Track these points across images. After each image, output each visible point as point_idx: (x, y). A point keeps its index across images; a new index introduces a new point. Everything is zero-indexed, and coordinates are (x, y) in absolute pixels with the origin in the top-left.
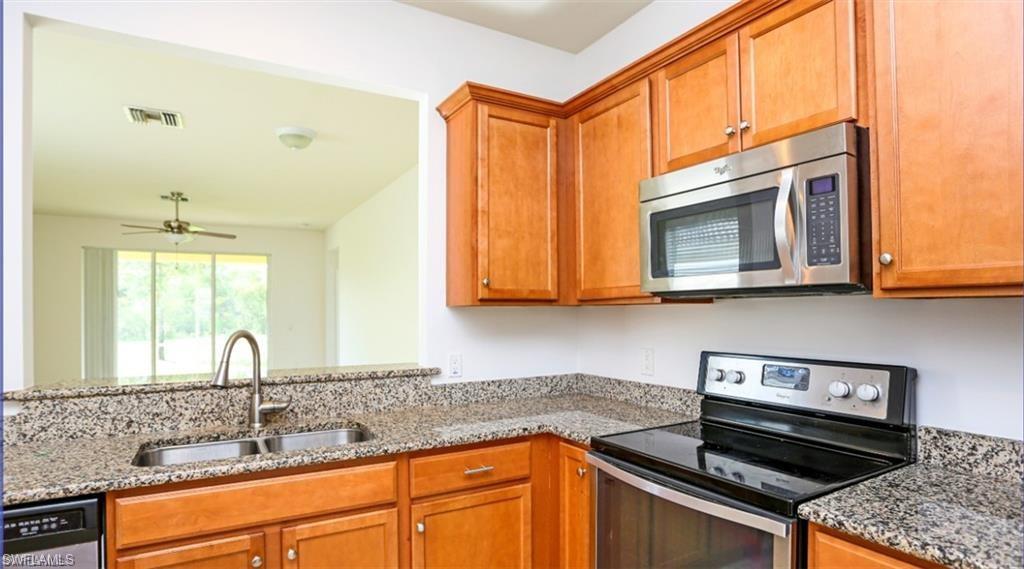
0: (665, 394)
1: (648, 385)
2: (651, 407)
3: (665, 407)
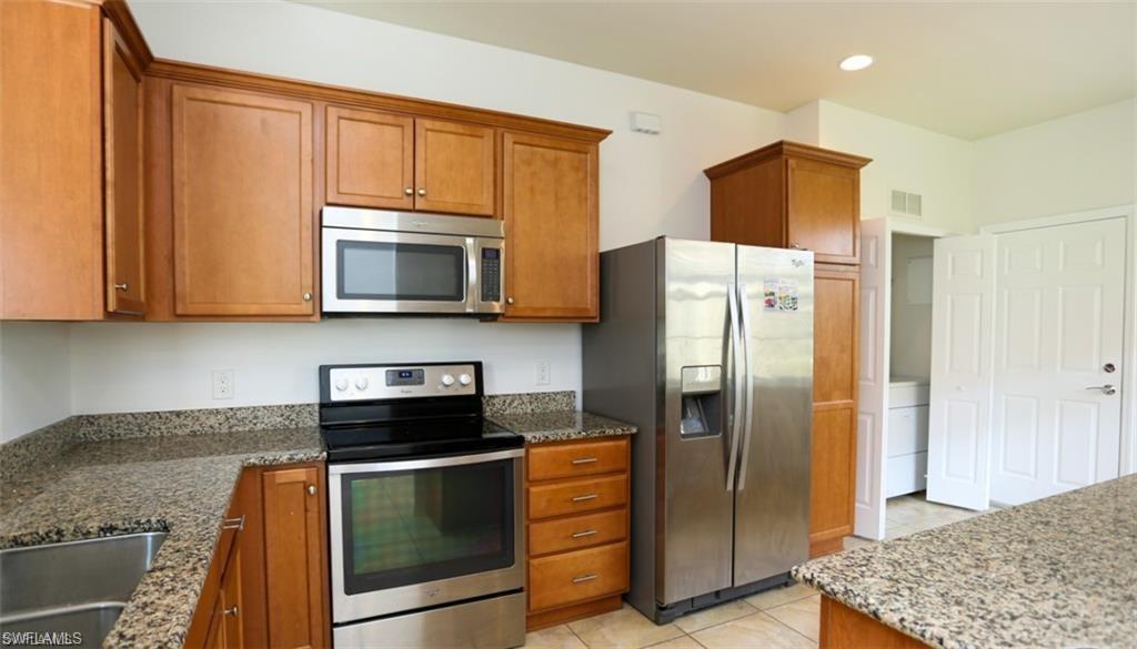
0: (259, 414)
1: (232, 409)
2: (238, 432)
3: (259, 427)
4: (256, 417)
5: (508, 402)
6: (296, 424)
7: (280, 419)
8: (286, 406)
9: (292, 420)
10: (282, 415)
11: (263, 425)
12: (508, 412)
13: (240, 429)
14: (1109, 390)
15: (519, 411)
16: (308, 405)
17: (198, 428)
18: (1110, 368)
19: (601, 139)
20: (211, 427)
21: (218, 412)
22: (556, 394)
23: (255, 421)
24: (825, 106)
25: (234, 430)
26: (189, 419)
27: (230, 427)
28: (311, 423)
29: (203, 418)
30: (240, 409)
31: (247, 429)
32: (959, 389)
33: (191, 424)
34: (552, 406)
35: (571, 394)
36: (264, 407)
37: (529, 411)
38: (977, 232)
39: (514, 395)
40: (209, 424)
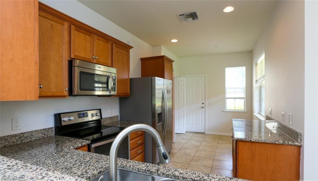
1: (22, 133)
3: (33, 139)
4: (32, 135)
5: (105, 120)
6: (47, 136)
7: (41, 135)
8: (43, 129)
9: (46, 134)
10: (42, 133)
11: (35, 138)
12: (105, 123)
13: (26, 141)
14: (203, 107)
15: (107, 122)
16: (51, 128)
17: (7, 143)
18: (203, 103)
19: (131, 49)
20: (13, 142)
21: (16, 135)
22: (115, 116)
23: (31, 137)
24: (163, 47)
25: (23, 142)
26: (3, 140)
27: (21, 141)
28: (52, 134)
29: (9, 139)
30: (26, 133)
31: (28, 140)
32: (180, 109)
33: (4, 142)
34: (114, 120)
35: (117, 116)
36: (35, 131)
37: (109, 122)
38: (180, 77)
39: (106, 118)
40: (12, 141)
